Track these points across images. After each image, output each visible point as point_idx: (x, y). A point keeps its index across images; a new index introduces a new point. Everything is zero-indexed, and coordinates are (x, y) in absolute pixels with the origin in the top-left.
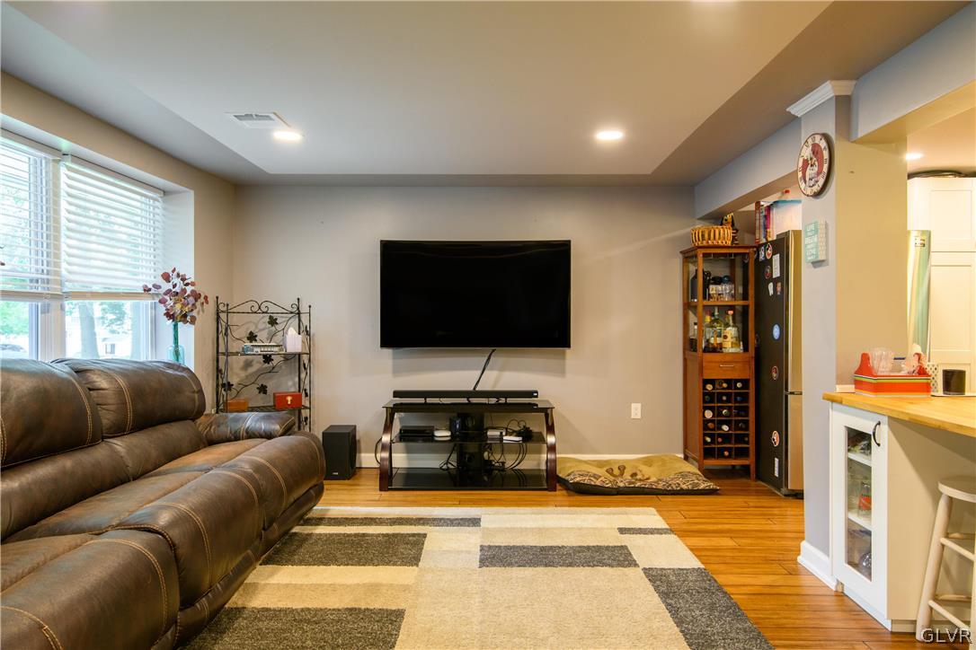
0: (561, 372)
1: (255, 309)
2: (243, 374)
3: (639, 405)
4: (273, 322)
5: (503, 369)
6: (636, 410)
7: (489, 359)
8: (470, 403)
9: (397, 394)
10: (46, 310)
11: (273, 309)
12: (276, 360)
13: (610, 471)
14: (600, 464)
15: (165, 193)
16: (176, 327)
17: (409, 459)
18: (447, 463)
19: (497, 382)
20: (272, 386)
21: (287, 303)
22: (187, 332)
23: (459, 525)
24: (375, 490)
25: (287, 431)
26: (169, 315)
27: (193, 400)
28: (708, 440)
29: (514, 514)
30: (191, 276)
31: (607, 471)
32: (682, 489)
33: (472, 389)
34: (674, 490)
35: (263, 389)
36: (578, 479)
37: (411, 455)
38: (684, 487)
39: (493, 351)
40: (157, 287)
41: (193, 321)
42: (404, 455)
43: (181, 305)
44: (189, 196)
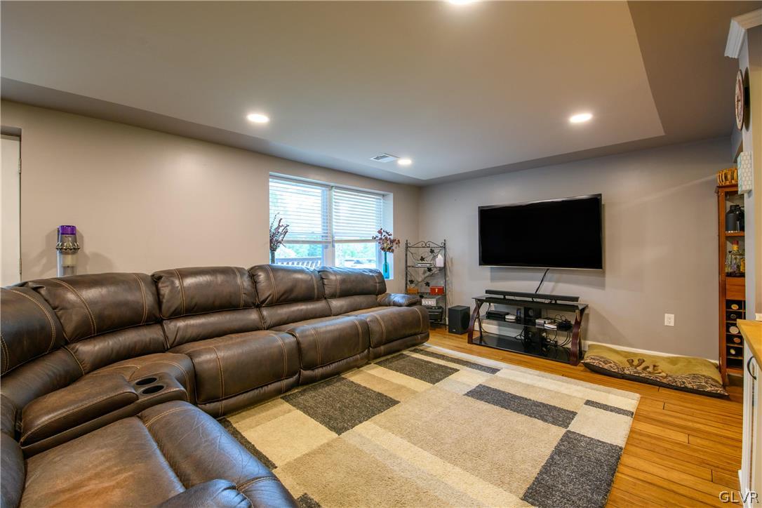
0: (602, 286)
1: (424, 245)
2: (423, 277)
3: (672, 316)
4: (432, 251)
5: (558, 281)
6: (669, 320)
7: (545, 275)
8: (533, 301)
9: (487, 292)
10: (326, 247)
11: (432, 245)
12: (434, 270)
13: (631, 362)
14: (626, 354)
15: (383, 195)
16: (385, 254)
17: (499, 330)
18: (520, 335)
19: (553, 290)
20: (433, 283)
21: (440, 242)
22: (390, 256)
23: (484, 370)
24: (465, 342)
25: (410, 305)
26: (383, 249)
27: (376, 286)
28: (733, 352)
29: (525, 372)
30: (391, 232)
31: (628, 361)
32: (686, 387)
33: (534, 292)
34: (677, 386)
35: (428, 284)
36: (588, 361)
37: (501, 328)
38: (689, 386)
39: (548, 269)
40: (377, 237)
41: (393, 251)
42: (497, 327)
43: (387, 244)
44: (391, 196)
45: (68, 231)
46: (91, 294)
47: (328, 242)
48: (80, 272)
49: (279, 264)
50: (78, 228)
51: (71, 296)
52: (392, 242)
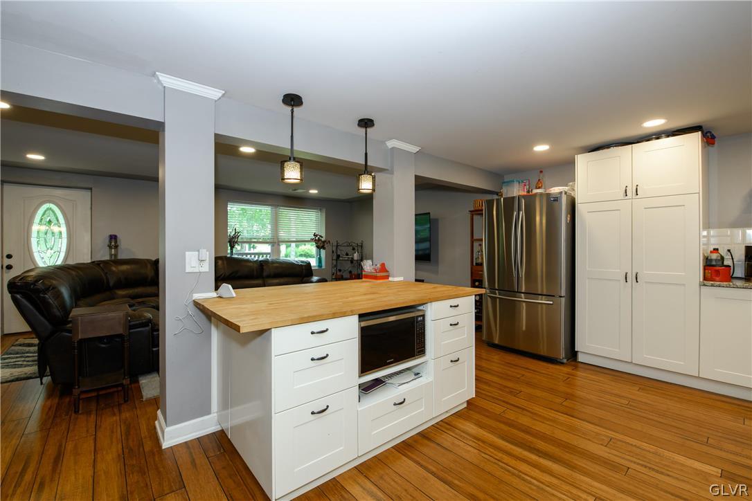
1: (349, 245)
4: (354, 249)
10: (274, 246)
15: (320, 210)
16: (320, 250)
21: (358, 243)
26: (318, 247)
30: (323, 235)
35: (350, 272)
40: (313, 239)
41: (325, 249)
43: (320, 244)
44: (324, 210)
45: (113, 238)
46: (124, 267)
47: (275, 243)
48: (120, 257)
49: (236, 256)
50: (118, 236)
51: (114, 269)
52: (324, 242)
